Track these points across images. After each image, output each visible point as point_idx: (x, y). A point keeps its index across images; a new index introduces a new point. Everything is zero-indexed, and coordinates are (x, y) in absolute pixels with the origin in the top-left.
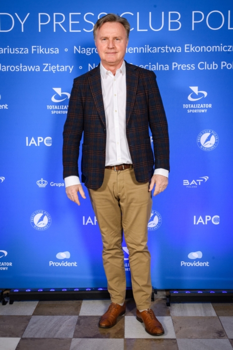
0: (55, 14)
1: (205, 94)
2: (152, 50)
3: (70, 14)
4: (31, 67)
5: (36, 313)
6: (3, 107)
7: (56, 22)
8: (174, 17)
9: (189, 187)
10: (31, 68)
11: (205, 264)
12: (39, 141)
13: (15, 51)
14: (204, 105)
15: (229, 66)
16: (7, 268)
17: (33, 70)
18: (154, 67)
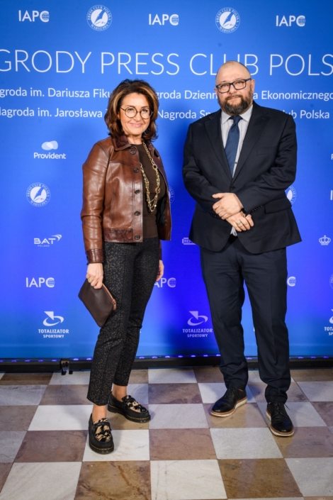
0: (119, 54)
3: (137, 54)
4: (93, 112)
6: (61, 156)
7: (121, 62)
8: (251, 60)
10: (93, 114)
13: (75, 95)
15: (309, 115)
16: (63, 336)
17: (95, 116)
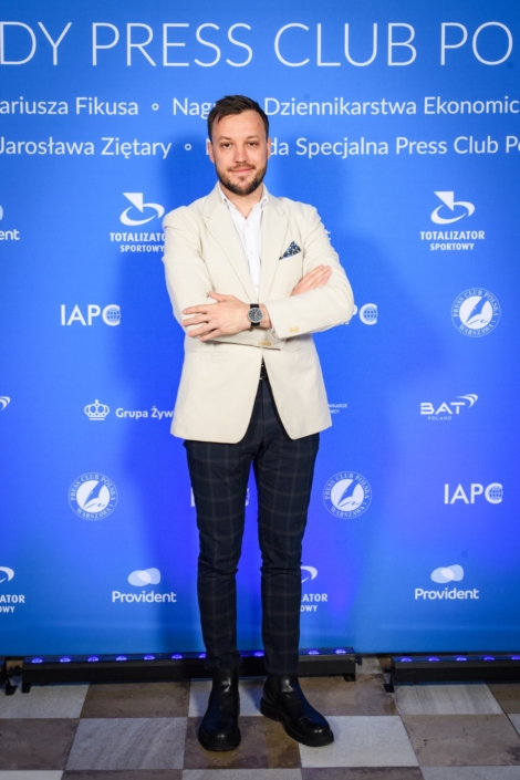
0: (129, 25)
1: (471, 208)
2: (349, 108)
3: (165, 26)
4: (75, 144)
5: (88, 712)
6: (9, 235)
7: (132, 42)
8: (401, 34)
9: (433, 418)
10: (75, 148)
11: (469, 594)
12: (90, 315)
13: (38, 109)
14: (468, 233)
16: (12, 609)
17: (79, 152)
18: (354, 146)
